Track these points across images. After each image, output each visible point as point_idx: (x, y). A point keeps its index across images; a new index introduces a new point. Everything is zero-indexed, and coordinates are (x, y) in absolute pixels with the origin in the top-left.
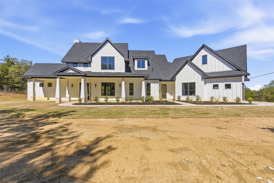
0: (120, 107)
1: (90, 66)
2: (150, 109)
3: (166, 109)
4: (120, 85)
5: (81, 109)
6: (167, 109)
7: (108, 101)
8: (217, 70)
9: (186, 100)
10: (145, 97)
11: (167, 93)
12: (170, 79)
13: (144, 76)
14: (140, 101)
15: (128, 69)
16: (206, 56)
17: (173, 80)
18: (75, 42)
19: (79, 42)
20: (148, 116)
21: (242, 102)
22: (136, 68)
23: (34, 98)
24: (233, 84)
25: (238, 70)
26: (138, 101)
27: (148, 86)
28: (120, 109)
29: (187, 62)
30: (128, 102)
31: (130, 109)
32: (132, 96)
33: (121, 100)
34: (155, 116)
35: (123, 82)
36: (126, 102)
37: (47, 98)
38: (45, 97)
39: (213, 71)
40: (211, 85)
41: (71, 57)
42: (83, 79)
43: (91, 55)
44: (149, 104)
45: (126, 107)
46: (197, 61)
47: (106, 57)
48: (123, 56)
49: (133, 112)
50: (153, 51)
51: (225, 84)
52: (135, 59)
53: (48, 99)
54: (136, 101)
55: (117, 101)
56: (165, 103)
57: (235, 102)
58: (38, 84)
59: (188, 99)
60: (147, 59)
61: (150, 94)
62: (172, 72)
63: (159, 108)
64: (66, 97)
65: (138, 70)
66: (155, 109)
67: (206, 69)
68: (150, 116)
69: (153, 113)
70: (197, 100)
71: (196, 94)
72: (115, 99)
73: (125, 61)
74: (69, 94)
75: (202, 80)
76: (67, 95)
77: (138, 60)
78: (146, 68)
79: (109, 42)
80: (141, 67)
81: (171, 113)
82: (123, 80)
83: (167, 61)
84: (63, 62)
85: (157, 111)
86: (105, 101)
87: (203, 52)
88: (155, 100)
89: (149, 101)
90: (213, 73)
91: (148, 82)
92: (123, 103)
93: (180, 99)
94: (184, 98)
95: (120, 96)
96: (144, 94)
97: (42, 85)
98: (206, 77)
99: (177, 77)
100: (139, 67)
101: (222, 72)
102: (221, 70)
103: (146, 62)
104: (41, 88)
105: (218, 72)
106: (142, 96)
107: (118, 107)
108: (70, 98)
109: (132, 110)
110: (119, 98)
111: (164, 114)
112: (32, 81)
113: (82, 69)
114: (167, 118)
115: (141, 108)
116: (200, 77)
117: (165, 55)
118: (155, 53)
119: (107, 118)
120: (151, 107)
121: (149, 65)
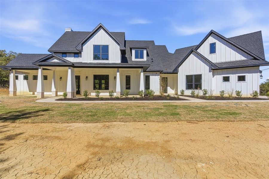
0: (112, 103)
1: (81, 57)
2: (152, 107)
3: (172, 106)
4: (115, 78)
5: (59, 107)
6: (174, 106)
7: (99, 96)
8: (228, 60)
9: (191, 95)
10: (144, 91)
11: (168, 87)
12: (172, 71)
13: (143, 66)
14: (138, 96)
15: (124, 59)
16: (215, 43)
17: (175, 72)
18: (66, 31)
19: (70, 31)
20: (150, 119)
21: (260, 97)
22: (133, 59)
23: (15, 92)
24: (248, 76)
25: (255, 59)
26: (135, 96)
27: (147, 79)
28: (112, 106)
29: (192, 52)
30: (124, 97)
31: (125, 107)
32: (128, 90)
33: (115, 95)
34: (161, 118)
35: (118, 74)
36: (121, 97)
37: (32, 92)
38: (29, 92)
39: (223, 60)
40: (220, 78)
41: (60, 46)
42: (70, 70)
43: (82, 43)
44: (149, 100)
45: (119, 103)
46: (204, 50)
47: (99, 46)
48: (119, 44)
49: (128, 111)
50: (153, 42)
51: (238, 76)
52: (132, 49)
53: (34, 94)
54: (133, 96)
55: (110, 95)
56: (168, 98)
57: (252, 97)
58: (21, 77)
59: (193, 93)
60: (146, 48)
61: (149, 88)
62: (174, 63)
63: (163, 105)
64: (51, 92)
65: (136, 60)
66: (158, 106)
67: (215, 59)
68: (153, 118)
69: (157, 112)
70: (204, 94)
71: (203, 88)
72: (108, 94)
73: (121, 50)
74: (55, 88)
75: (210, 72)
76: (53, 89)
77: (135, 49)
78: (145, 58)
79: (103, 28)
80: (139, 57)
81: (182, 112)
82: (118, 71)
83: (168, 51)
84: (51, 52)
85: (162, 109)
86: (96, 96)
87: (211, 40)
88: (155, 94)
89: (148, 96)
90: (222, 63)
91: (148, 74)
92: (117, 99)
93: (183, 94)
94: (188, 92)
95: (114, 90)
96: (142, 88)
97: (26, 78)
98: (215, 69)
99: (180, 69)
100: (136, 57)
101: (234, 62)
102: (233, 59)
103: (145, 52)
104: (25, 81)
105: (229, 62)
106: (140, 90)
107: (110, 103)
108: (56, 92)
109: (127, 109)
110: (113, 92)
111: (173, 114)
112: (13, 73)
113: (72, 59)
114: (179, 122)
115: (139, 105)
116: (207, 68)
117: (165, 46)
118: (154, 43)
119: (87, 122)
120: (152, 103)
121: (148, 55)
